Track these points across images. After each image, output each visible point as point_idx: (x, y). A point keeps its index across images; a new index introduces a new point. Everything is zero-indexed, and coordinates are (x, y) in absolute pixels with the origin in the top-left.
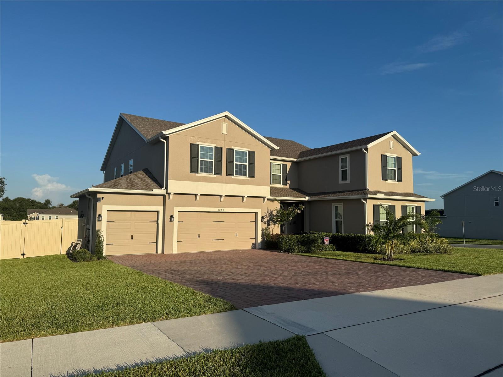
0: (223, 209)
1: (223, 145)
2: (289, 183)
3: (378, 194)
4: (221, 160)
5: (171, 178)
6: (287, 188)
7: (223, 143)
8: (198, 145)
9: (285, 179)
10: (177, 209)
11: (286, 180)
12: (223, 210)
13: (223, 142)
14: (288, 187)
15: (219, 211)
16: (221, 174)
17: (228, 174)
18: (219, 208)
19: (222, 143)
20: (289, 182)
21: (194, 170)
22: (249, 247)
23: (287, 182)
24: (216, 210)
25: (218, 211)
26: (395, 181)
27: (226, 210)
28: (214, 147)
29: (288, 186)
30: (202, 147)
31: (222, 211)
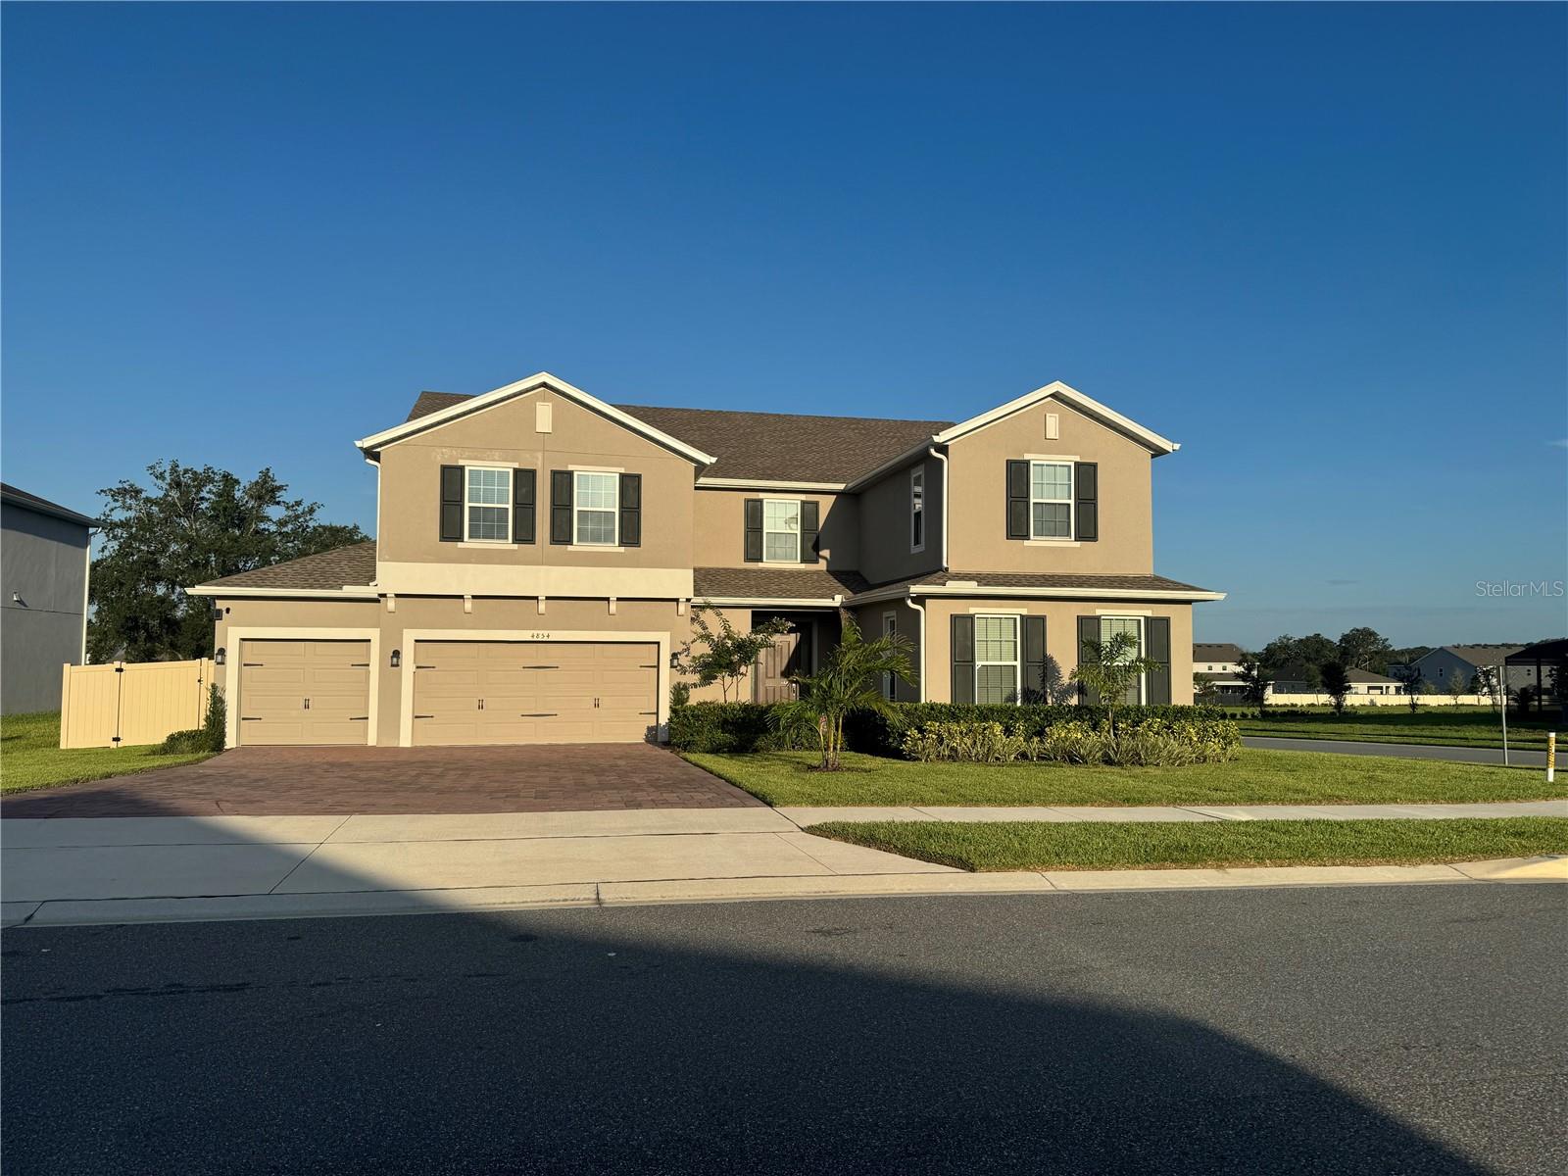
0: (546, 633)
1: (540, 463)
2: (828, 557)
3: (949, 584)
4: (533, 503)
5: (387, 557)
6: (817, 572)
7: (540, 458)
8: (462, 468)
9: (810, 545)
10: (409, 636)
11: (813, 548)
12: (548, 636)
13: (540, 455)
14: (825, 568)
15: (535, 639)
16: (531, 540)
17: (554, 541)
18: (535, 632)
19: (537, 458)
20: (826, 553)
21: (450, 532)
22: (639, 737)
23: (818, 554)
24: (526, 635)
25: (531, 639)
26: (1067, 538)
27: (556, 636)
28: (511, 471)
29: (822, 565)
30: (474, 474)
31: (545, 639)
